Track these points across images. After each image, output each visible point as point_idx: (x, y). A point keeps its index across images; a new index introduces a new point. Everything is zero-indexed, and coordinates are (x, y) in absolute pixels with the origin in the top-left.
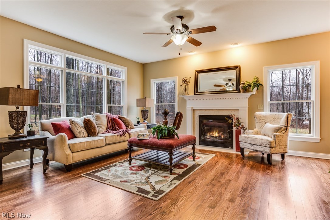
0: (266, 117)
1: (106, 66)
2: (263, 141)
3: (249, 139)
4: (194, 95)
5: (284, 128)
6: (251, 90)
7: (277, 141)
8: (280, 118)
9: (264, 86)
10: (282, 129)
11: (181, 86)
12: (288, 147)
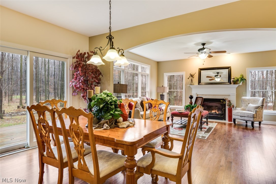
0: (249, 100)
1: (141, 66)
2: (249, 114)
3: (240, 113)
4: (198, 85)
5: (261, 106)
6: (239, 83)
7: (257, 114)
8: (258, 101)
9: (247, 80)
10: (260, 107)
11: (188, 78)
12: (263, 117)
